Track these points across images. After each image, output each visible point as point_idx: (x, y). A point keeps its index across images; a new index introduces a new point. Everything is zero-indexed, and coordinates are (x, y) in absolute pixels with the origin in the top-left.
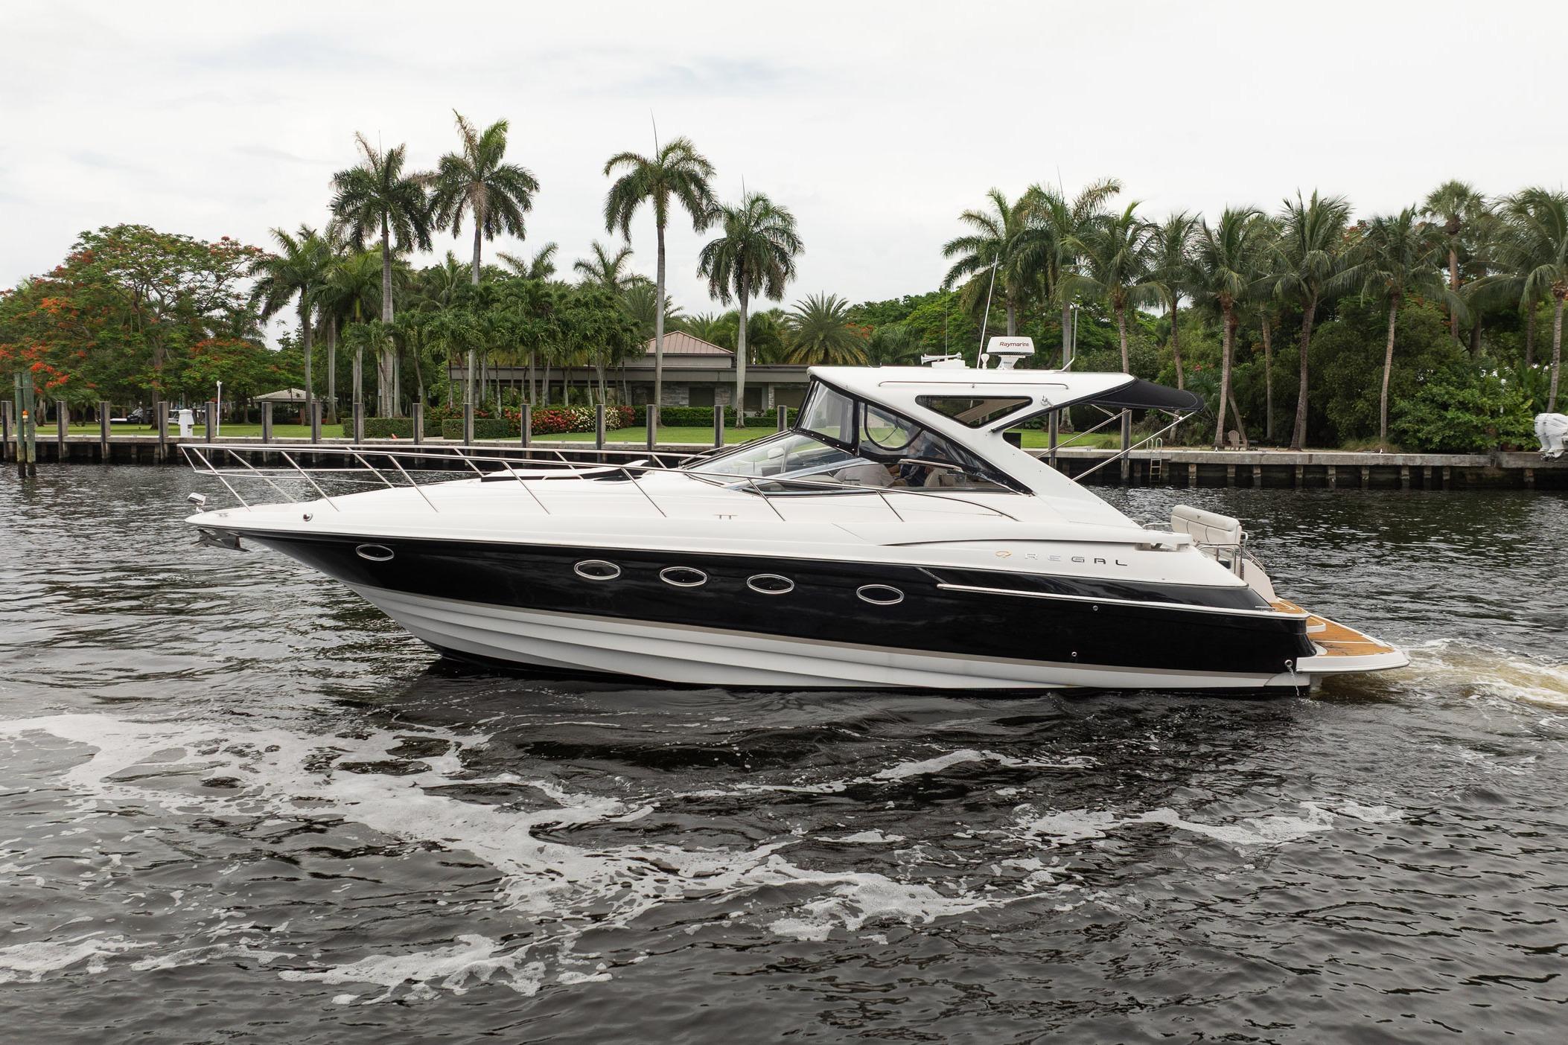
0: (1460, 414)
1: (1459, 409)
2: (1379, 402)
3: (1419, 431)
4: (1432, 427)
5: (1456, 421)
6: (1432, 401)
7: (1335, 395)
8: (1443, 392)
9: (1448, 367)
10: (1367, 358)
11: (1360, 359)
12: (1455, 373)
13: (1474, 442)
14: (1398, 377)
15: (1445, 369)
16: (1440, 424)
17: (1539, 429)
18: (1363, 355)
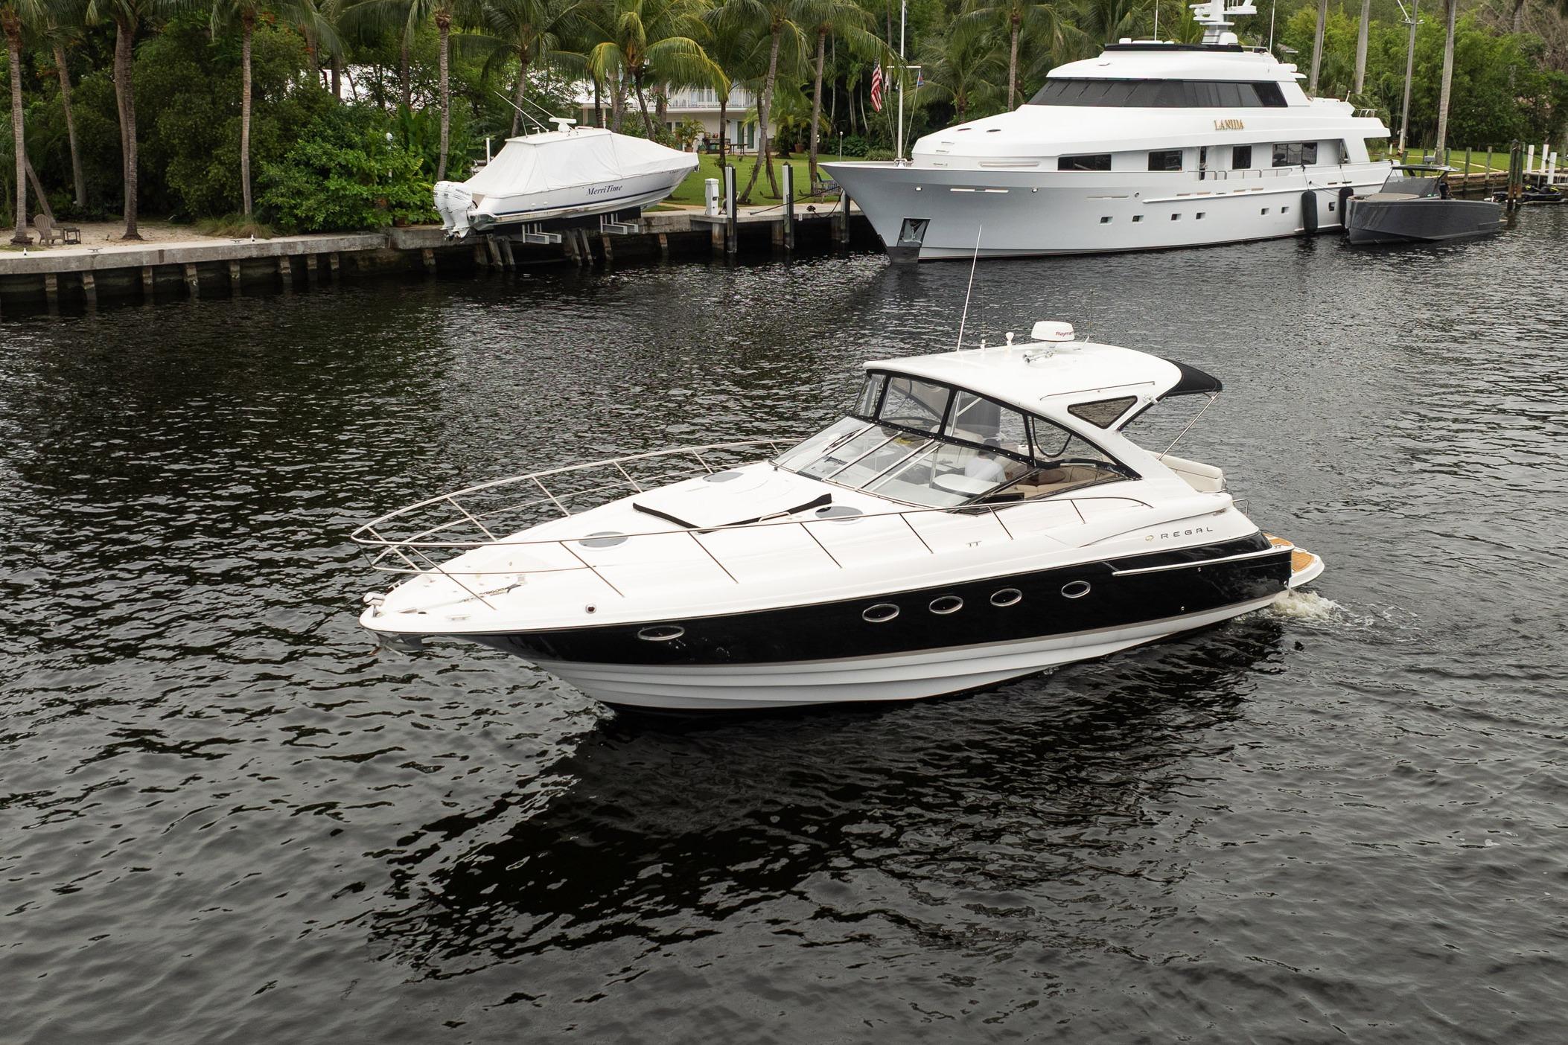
0: (345, 183)
1: (340, 176)
2: (240, 165)
3: (295, 207)
4: (312, 202)
5: (342, 192)
6: (307, 164)
7: (177, 154)
8: (319, 152)
9: (320, 116)
10: (214, 102)
11: (204, 103)
12: (329, 123)
13: (365, 219)
14: (260, 132)
15: (316, 119)
16: (322, 196)
17: (439, 200)
18: (209, 99)
